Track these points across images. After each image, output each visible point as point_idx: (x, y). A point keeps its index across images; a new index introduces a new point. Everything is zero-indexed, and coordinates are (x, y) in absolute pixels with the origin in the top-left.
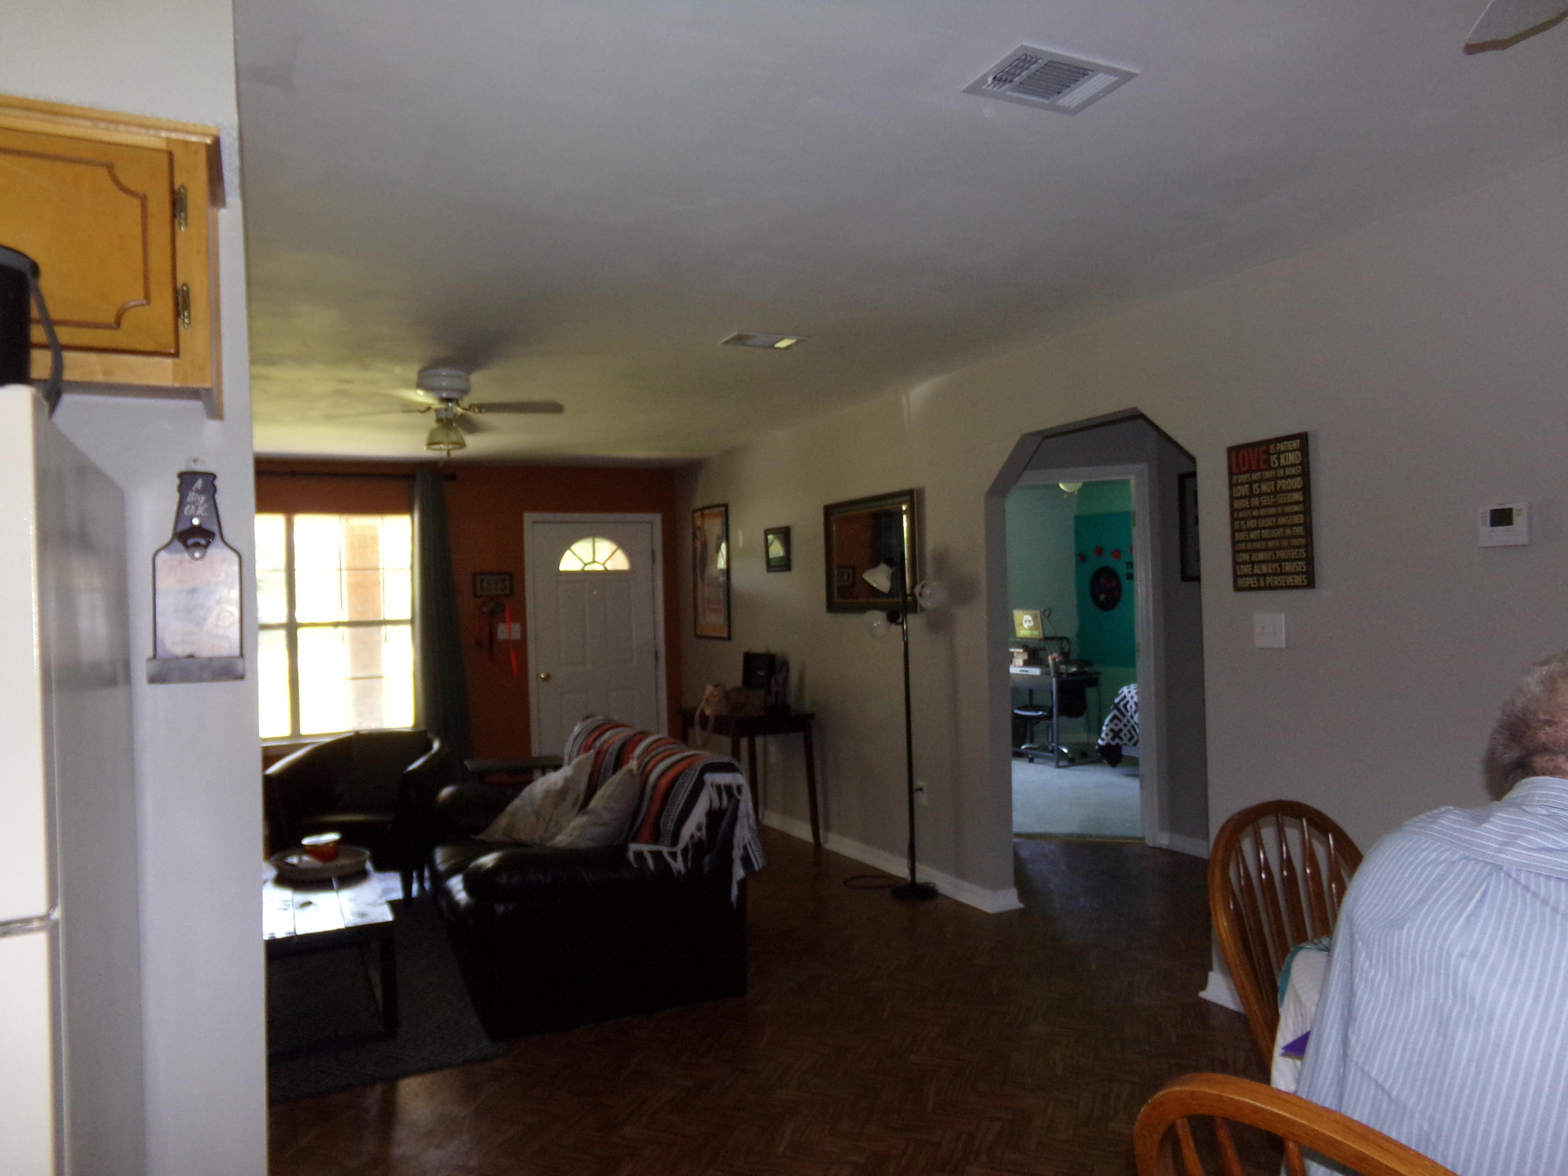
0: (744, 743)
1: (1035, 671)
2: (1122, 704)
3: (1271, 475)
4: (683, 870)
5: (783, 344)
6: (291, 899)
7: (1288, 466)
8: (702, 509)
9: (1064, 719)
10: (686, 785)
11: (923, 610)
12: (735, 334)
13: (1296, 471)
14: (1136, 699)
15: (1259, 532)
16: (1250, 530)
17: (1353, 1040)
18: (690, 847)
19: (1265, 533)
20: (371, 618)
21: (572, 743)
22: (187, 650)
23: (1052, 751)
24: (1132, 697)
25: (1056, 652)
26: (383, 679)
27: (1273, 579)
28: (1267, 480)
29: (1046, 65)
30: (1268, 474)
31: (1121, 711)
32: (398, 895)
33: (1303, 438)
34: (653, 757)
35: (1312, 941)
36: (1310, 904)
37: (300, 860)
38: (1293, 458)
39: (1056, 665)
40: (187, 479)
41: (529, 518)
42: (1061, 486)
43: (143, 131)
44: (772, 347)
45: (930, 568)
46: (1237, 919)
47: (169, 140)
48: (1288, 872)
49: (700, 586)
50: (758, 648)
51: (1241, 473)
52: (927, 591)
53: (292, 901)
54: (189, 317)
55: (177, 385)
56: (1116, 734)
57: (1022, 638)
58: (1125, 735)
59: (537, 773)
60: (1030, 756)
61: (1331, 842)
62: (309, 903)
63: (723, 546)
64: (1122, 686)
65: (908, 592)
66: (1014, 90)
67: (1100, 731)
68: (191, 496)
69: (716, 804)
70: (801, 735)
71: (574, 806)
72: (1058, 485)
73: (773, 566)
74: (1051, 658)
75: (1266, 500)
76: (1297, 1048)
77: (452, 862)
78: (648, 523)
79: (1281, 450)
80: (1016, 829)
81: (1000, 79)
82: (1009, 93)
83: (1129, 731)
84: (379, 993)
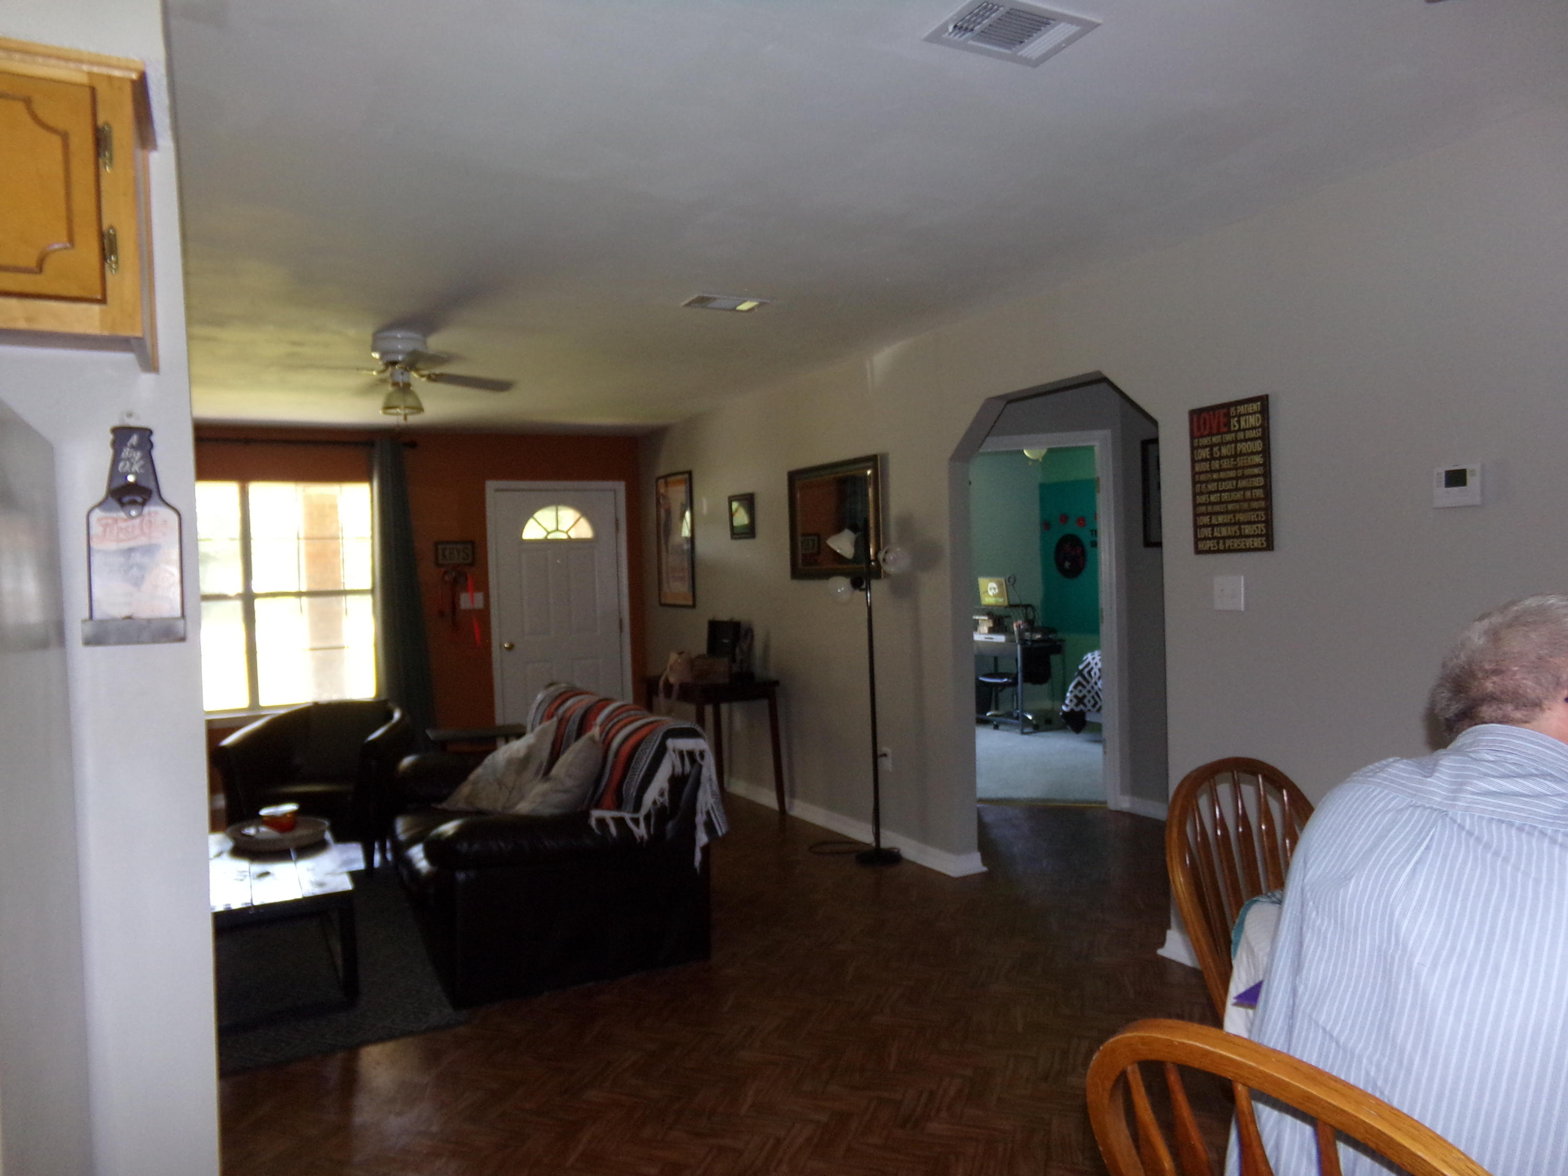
0: (709, 710)
1: (1000, 638)
2: (1086, 670)
3: (1231, 439)
4: (646, 836)
5: (745, 306)
6: (248, 870)
7: (1249, 429)
8: (666, 477)
9: (1029, 686)
10: (648, 751)
11: (887, 575)
12: (696, 296)
13: (1256, 434)
14: (1099, 665)
15: (1219, 495)
16: (1210, 493)
17: (1301, 989)
18: (653, 812)
19: (1225, 496)
20: (330, 588)
21: (534, 711)
22: (125, 612)
23: (1017, 718)
24: (1096, 664)
25: (1020, 618)
26: (345, 650)
27: (1232, 542)
28: (1227, 443)
29: (1008, 13)
30: (1229, 437)
31: (1085, 677)
32: (360, 865)
33: (1264, 400)
34: (615, 724)
35: (1266, 894)
36: (1265, 860)
37: (258, 831)
38: (1253, 420)
39: (1021, 633)
40: (121, 435)
41: (491, 486)
42: (1026, 452)
43: (62, 63)
44: (734, 309)
45: (893, 532)
46: (1194, 875)
47: (90, 74)
48: (1243, 829)
49: (664, 554)
50: (724, 616)
51: (1202, 436)
52: (891, 557)
53: (250, 872)
54: (116, 263)
55: (106, 333)
56: (1080, 700)
57: (988, 606)
58: (1089, 701)
59: (500, 742)
60: (995, 723)
61: (1286, 798)
62: (267, 874)
63: (688, 514)
64: (1086, 653)
65: (872, 557)
66: (973, 39)
67: (1064, 698)
68: (126, 452)
69: (679, 770)
70: (765, 702)
71: (537, 773)
72: (1023, 451)
73: (737, 534)
74: (1016, 626)
75: (1226, 464)
76: (1250, 998)
77: (412, 832)
78: (611, 490)
79: (1241, 413)
80: (980, 794)
81: (961, 27)
82: (971, 42)
83: (1093, 697)
84: (339, 962)
